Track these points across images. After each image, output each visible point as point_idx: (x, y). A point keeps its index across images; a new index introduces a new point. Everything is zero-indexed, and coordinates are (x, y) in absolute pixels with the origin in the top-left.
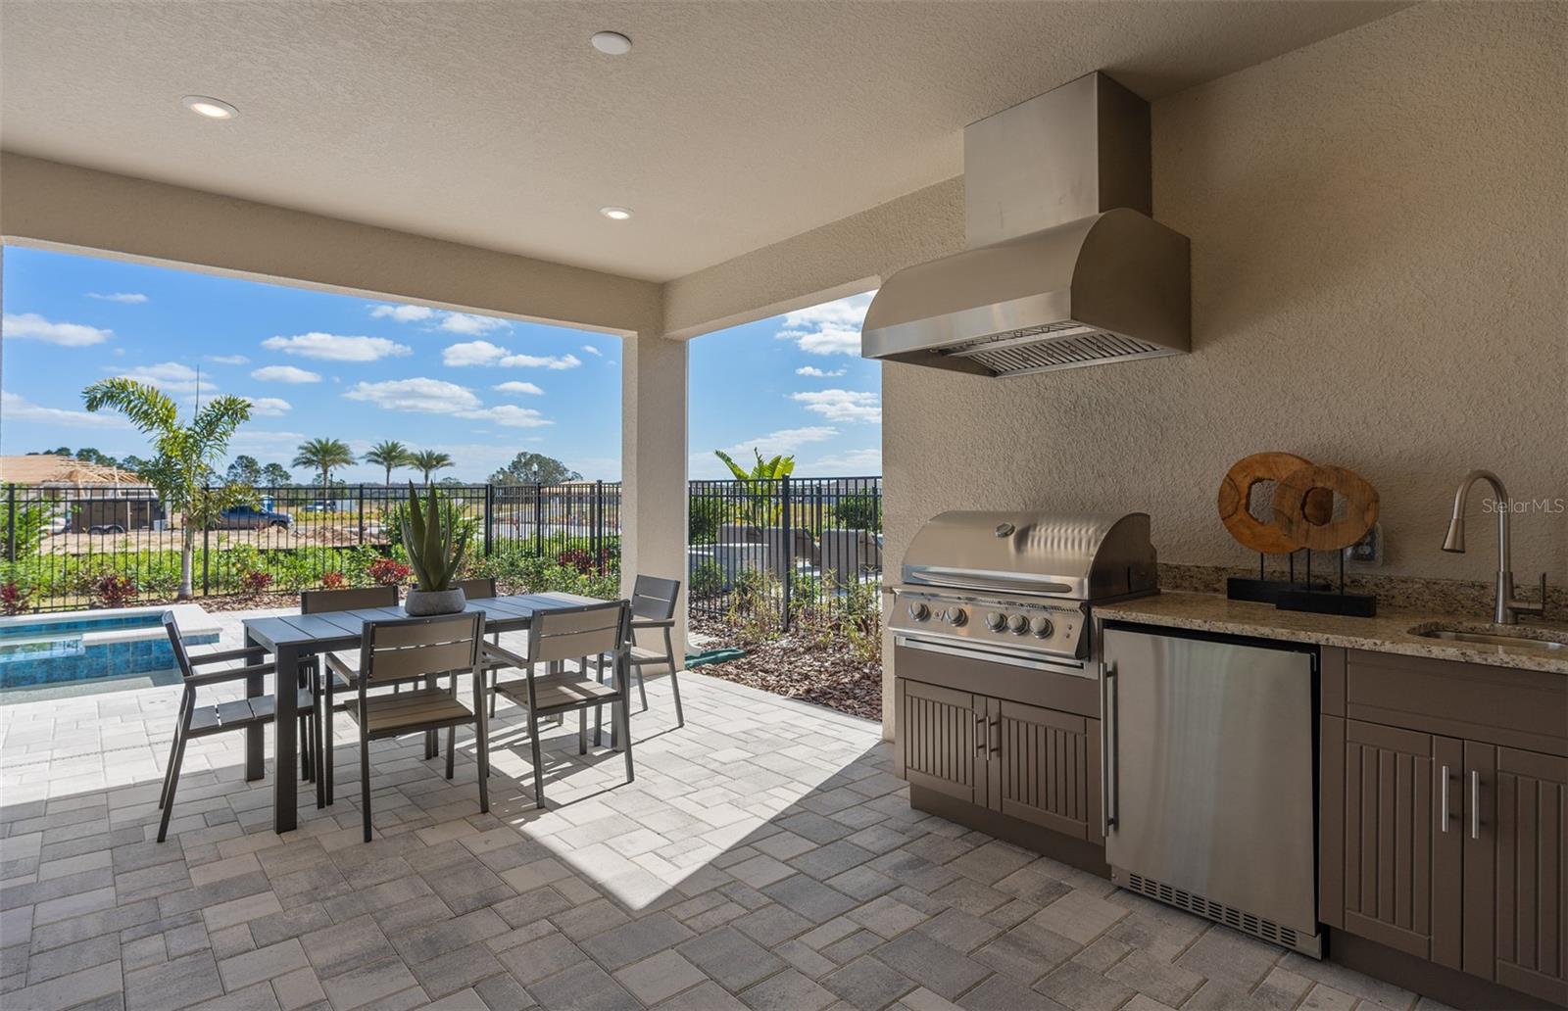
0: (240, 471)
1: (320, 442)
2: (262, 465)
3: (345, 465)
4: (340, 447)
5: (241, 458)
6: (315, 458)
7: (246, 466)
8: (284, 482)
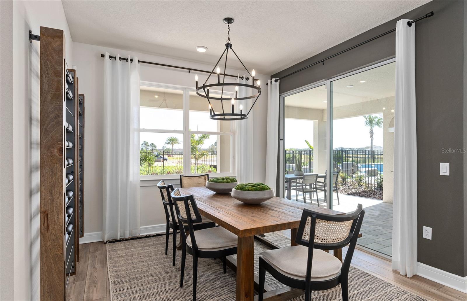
0: (144, 145)
1: (172, 138)
2: (149, 144)
3: (177, 144)
4: (177, 139)
5: (144, 142)
6: (170, 142)
7: (146, 144)
8: (155, 148)
